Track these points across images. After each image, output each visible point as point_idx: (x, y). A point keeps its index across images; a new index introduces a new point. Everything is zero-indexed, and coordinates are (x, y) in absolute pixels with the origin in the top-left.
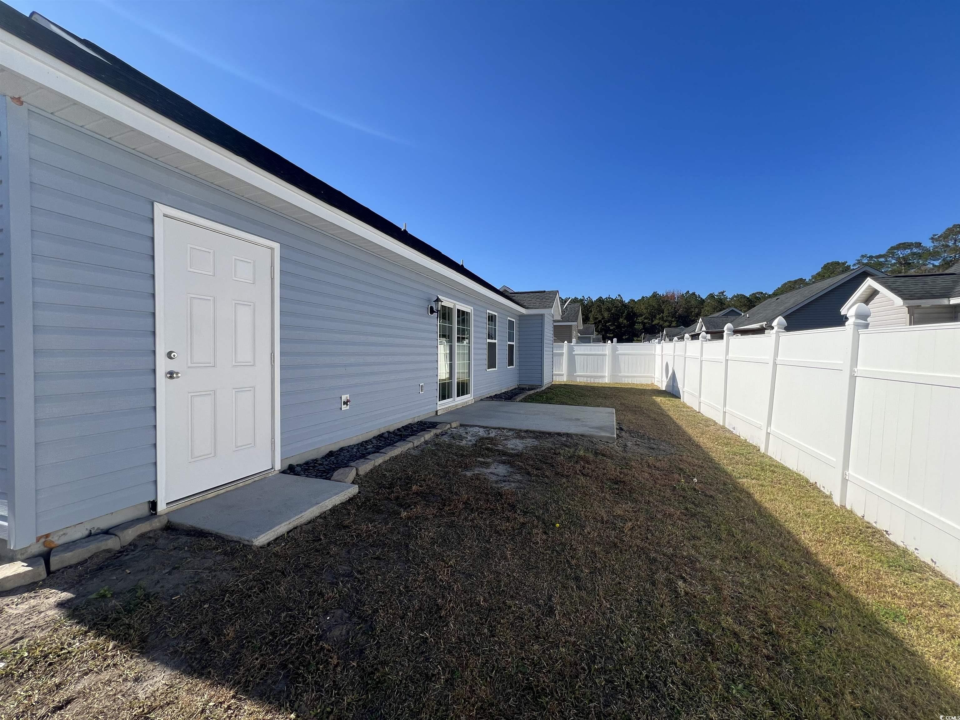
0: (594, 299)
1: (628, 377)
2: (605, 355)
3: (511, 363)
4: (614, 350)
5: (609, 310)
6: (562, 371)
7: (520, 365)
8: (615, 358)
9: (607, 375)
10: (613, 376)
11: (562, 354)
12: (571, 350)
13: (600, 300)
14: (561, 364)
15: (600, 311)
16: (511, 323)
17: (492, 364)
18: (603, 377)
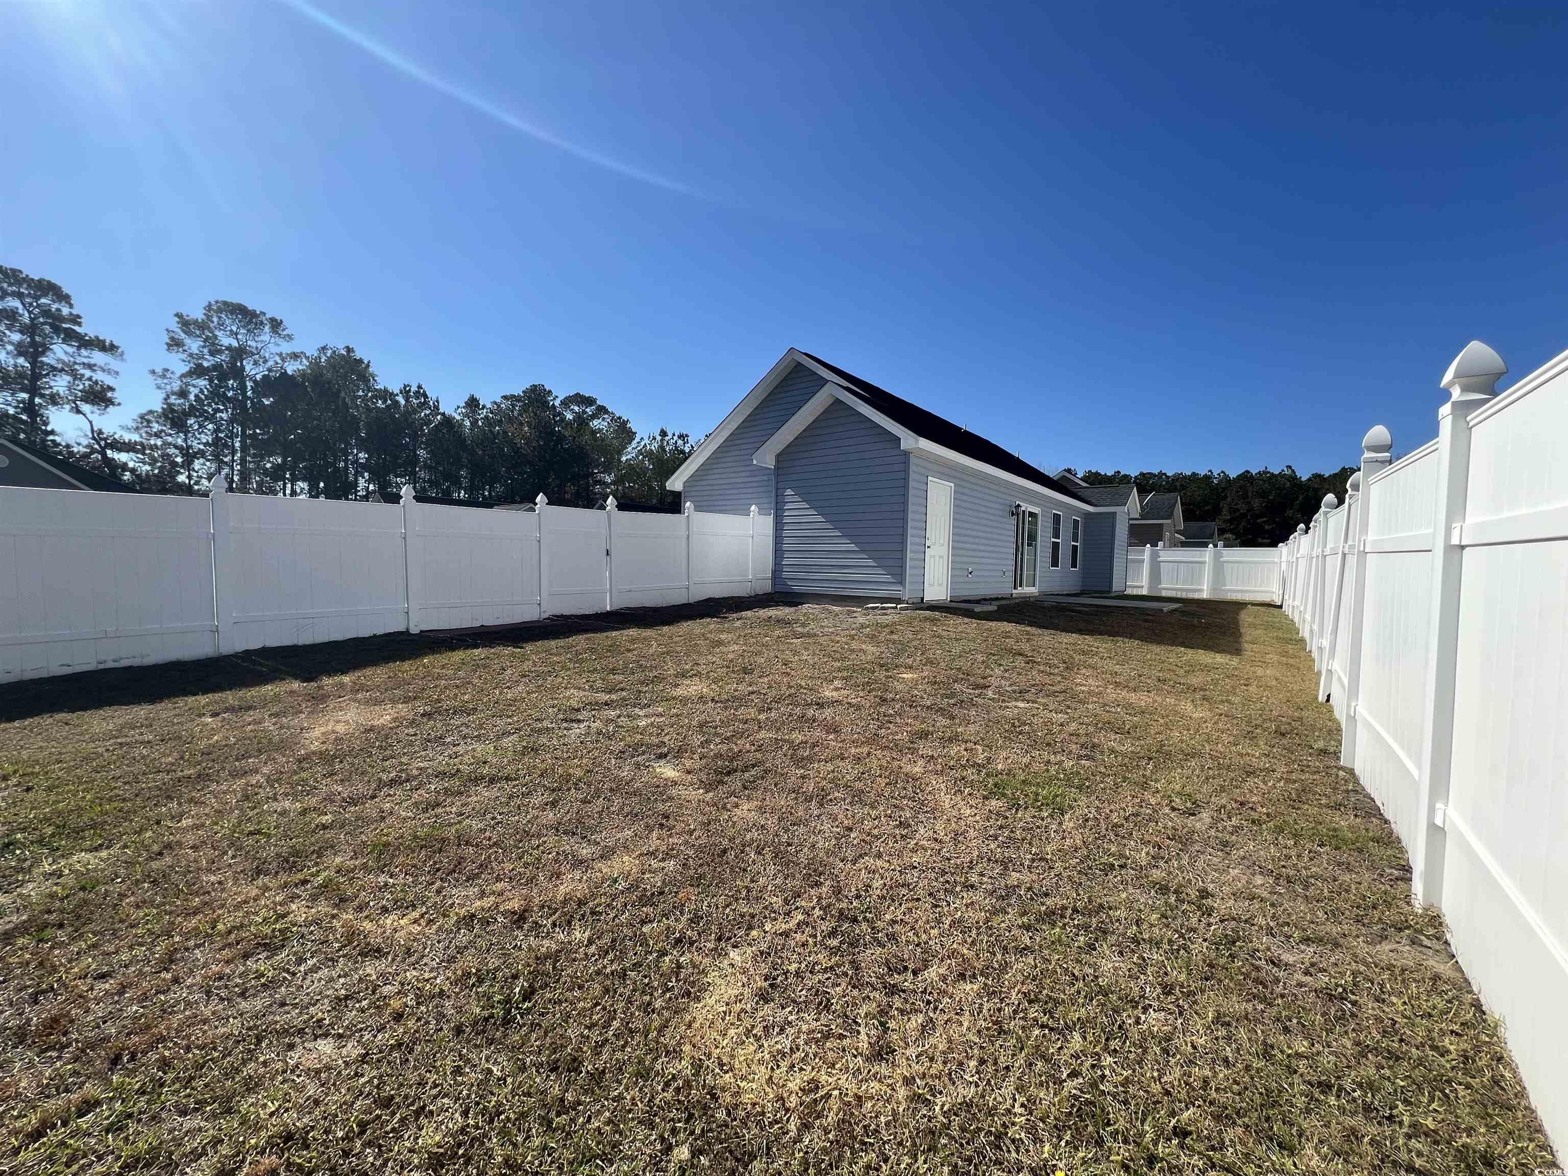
0: (1233, 475)
1: (1235, 591)
2: (1204, 563)
3: (1074, 565)
4: (1217, 557)
5: (1263, 494)
6: (1142, 581)
7: (1084, 568)
8: (1219, 567)
9: (1205, 588)
10: (1214, 589)
11: (1143, 561)
12: (1154, 556)
13: (1246, 477)
14: (1139, 573)
15: (1245, 497)
16: (1076, 522)
17: (1055, 563)
18: (1201, 590)
